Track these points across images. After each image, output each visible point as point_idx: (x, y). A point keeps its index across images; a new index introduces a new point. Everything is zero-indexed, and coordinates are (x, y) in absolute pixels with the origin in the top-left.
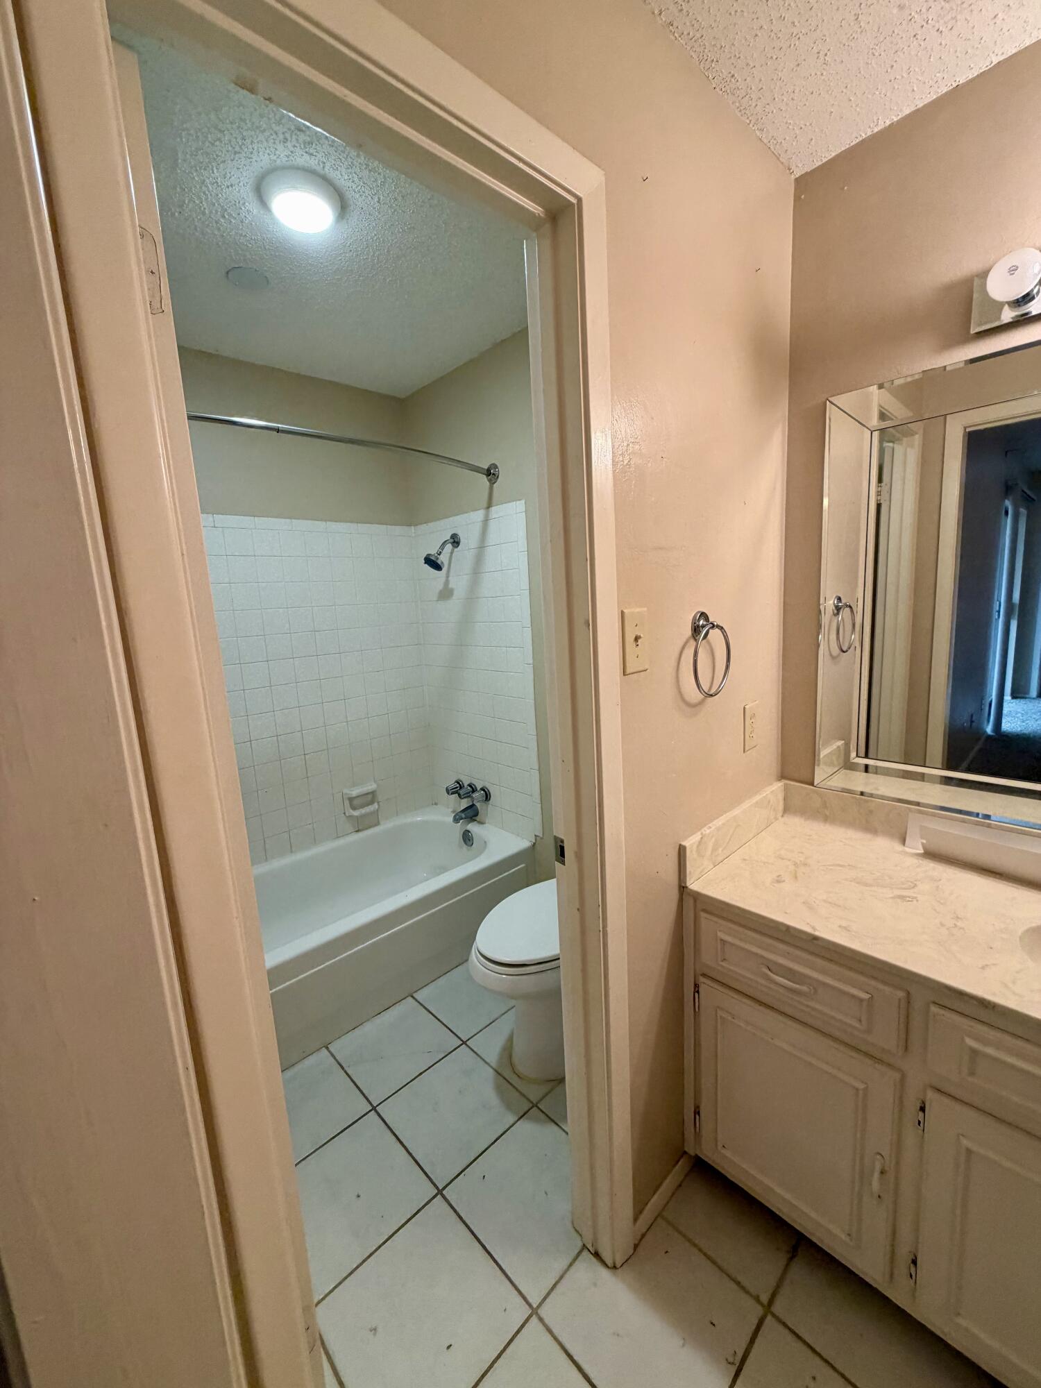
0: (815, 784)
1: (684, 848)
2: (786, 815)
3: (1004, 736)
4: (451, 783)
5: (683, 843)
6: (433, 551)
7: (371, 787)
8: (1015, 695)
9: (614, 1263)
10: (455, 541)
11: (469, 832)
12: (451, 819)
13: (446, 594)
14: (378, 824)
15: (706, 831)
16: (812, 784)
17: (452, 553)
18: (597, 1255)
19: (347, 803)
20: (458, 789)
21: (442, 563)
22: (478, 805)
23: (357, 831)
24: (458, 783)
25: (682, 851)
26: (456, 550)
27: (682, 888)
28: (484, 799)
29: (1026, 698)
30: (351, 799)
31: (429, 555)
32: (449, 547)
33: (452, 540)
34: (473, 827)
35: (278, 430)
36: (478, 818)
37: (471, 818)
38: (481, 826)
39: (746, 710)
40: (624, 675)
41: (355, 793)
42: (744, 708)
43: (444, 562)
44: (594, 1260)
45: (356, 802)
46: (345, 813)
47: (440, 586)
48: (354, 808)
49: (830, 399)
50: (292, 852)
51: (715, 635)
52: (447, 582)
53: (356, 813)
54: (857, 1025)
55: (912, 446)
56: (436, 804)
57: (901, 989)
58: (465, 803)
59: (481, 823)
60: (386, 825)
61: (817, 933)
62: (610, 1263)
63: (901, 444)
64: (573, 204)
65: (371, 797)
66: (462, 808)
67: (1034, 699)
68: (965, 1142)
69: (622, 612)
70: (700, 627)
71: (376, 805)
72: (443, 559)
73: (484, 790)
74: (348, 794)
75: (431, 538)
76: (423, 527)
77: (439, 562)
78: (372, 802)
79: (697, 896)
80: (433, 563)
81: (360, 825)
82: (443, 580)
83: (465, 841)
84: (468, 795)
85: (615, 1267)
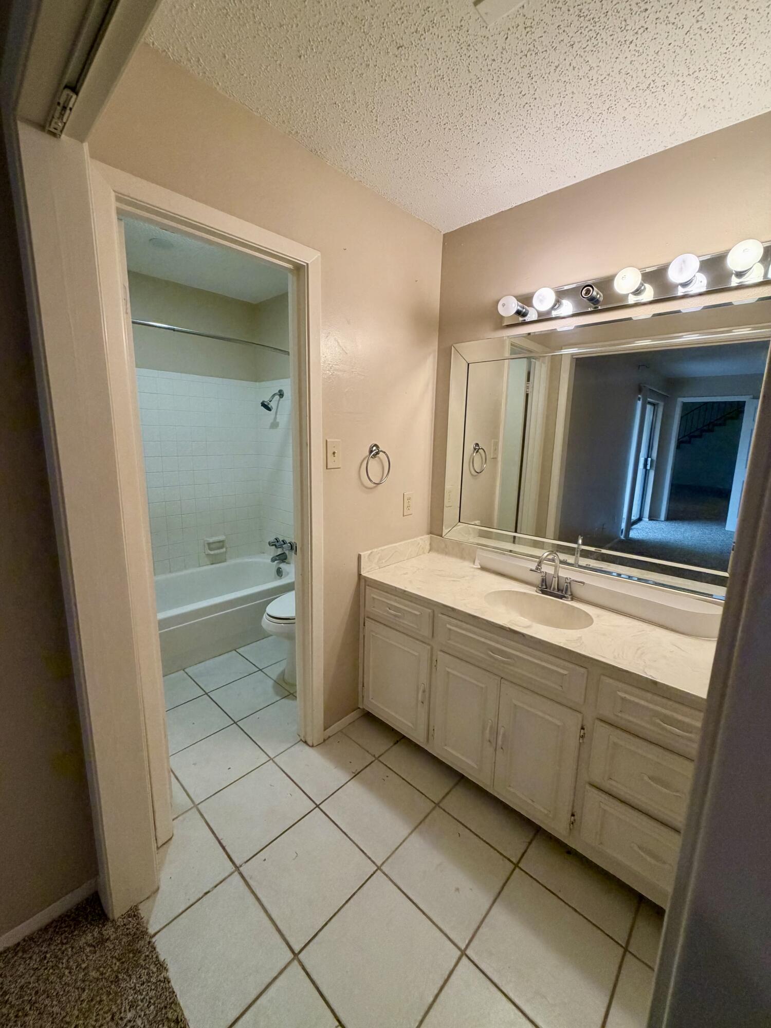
0: (443, 536)
1: (361, 555)
2: (430, 552)
3: (630, 540)
4: (272, 539)
5: (360, 553)
6: (266, 399)
7: (221, 538)
8: (651, 518)
9: (313, 744)
10: (281, 394)
11: (280, 568)
12: (270, 560)
13: (274, 425)
14: (225, 561)
15: (373, 550)
16: (441, 536)
17: (279, 400)
18: (306, 742)
19: (207, 547)
20: (276, 543)
21: (271, 407)
22: (287, 552)
23: (212, 564)
24: (277, 540)
25: (359, 557)
26: (281, 399)
27: (360, 575)
28: (290, 548)
29: (657, 520)
30: (209, 544)
31: (263, 401)
32: (277, 397)
33: (279, 394)
34: (283, 566)
35: (174, 330)
36: (286, 561)
37: (282, 560)
38: (288, 565)
39: (405, 495)
40: (327, 469)
41: (211, 540)
42: (404, 494)
43: (273, 407)
44: (305, 745)
45: (212, 546)
46: (205, 552)
47: (272, 421)
48: (211, 549)
49: (454, 345)
50: (170, 572)
51: (381, 455)
52: (275, 418)
53: (212, 552)
54: (416, 627)
55: (544, 363)
56: (263, 553)
57: (430, 609)
58: (279, 551)
59: (288, 563)
60: (231, 562)
61: (406, 589)
62: (311, 744)
63: (539, 361)
64: (304, 266)
65: (221, 544)
66: (278, 554)
67: (662, 521)
68: (447, 669)
69: (327, 441)
70: (374, 452)
71: (224, 550)
72: (273, 405)
73: (290, 544)
74: (208, 541)
75: (267, 390)
76: (263, 383)
77: (270, 406)
78: (222, 547)
79: (366, 579)
80: (266, 406)
81: (215, 560)
82: (273, 417)
83: (278, 574)
84: (281, 546)
85: (313, 746)
